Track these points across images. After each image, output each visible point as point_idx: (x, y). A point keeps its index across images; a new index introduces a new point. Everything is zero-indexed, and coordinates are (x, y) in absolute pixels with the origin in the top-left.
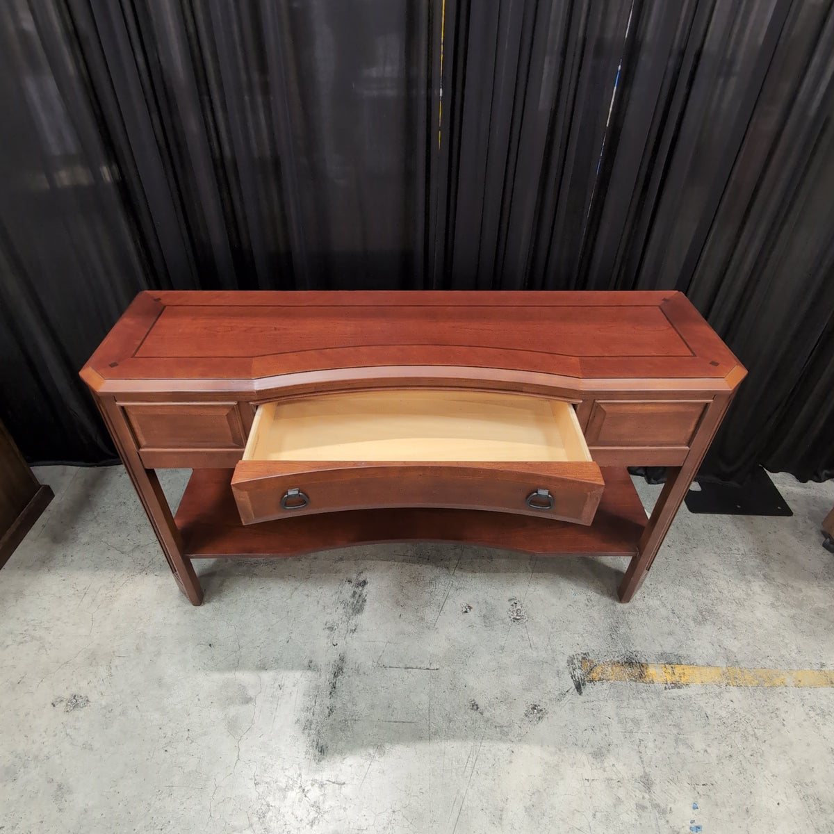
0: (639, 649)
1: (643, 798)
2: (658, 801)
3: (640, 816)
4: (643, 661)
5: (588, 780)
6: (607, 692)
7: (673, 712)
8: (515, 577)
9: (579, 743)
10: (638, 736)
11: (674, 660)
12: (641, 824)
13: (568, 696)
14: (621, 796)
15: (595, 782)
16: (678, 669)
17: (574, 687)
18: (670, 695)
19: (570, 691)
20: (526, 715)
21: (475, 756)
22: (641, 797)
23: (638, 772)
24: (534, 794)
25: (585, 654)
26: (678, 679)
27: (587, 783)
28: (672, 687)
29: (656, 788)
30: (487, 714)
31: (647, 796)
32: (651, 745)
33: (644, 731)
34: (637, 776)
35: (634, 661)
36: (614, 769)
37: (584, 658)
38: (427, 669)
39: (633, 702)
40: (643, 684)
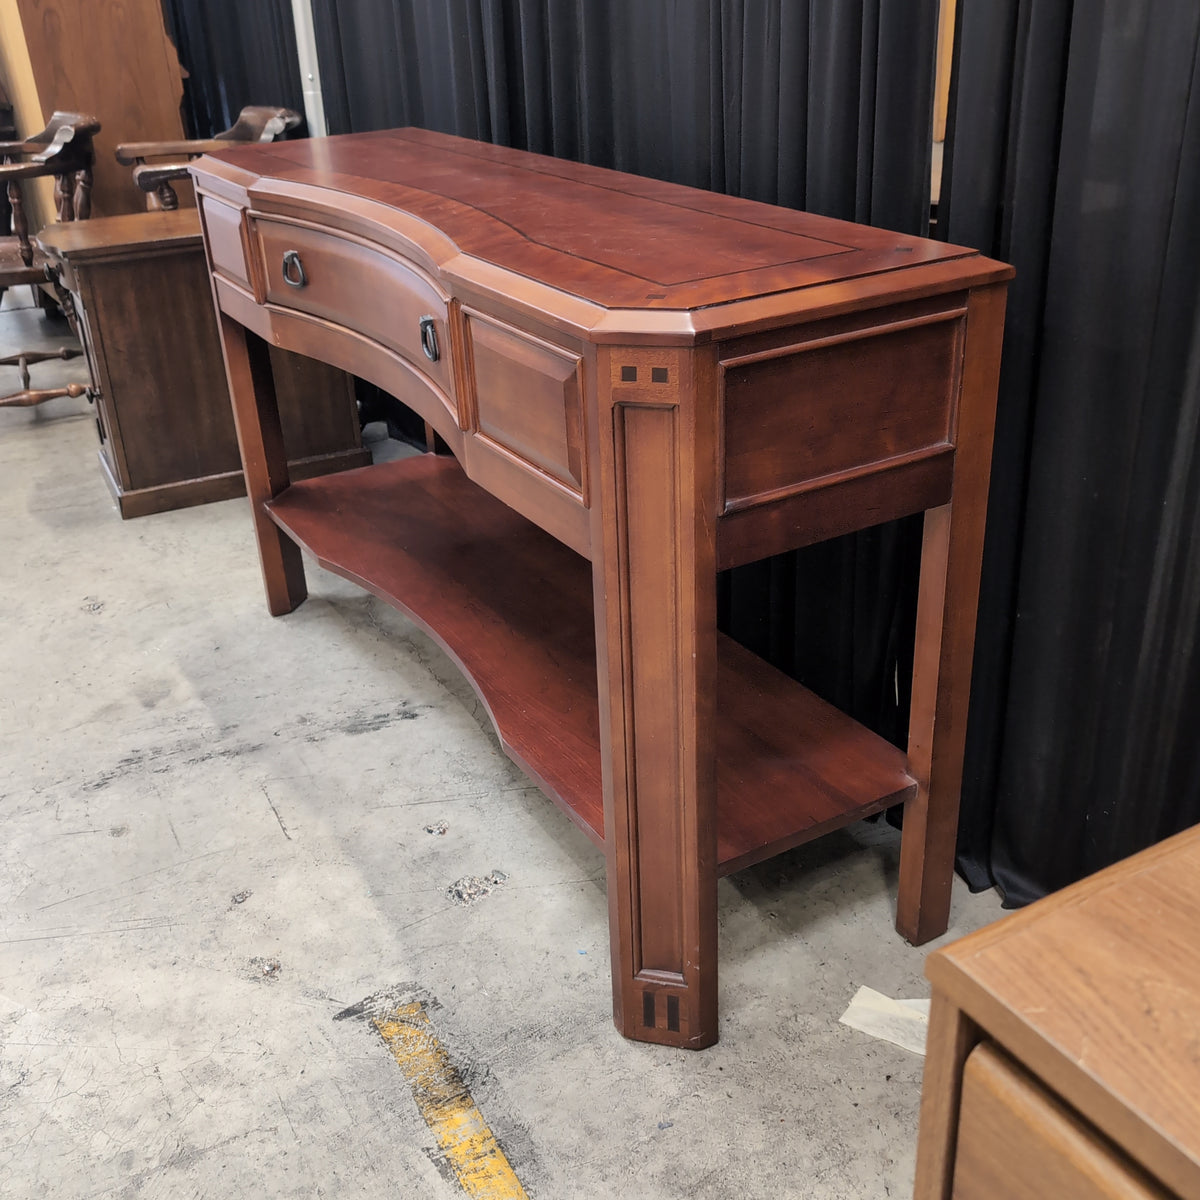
0: (507, 1084)
1: (148, 1160)
2: (148, 1184)
3: (109, 1161)
4: (476, 1097)
5: (157, 1071)
6: (363, 1056)
7: (370, 1173)
8: (560, 861)
9: (228, 1042)
10: (282, 1123)
11: (517, 1151)
12: (94, 1166)
13: (321, 1004)
14: (140, 1125)
15: (157, 1080)
16: (494, 1164)
17: (347, 1007)
18: (412, 1160)
19: (334, 1003)
20: (253, 961)
21: (148, 925)
22: (149, 1155)
23: (199, 1141)
24: (106, 1009)
25: (435, 1003)
26: (467, 1167)
27: (150, 1071)
28: (437, 1162)
29: (175, 1175)
30: (232, 915)
31: (154, 1164)
32: (271, 1149)
33: (300, 1132)
34: (192, 1139)
35: (466, 1082)
36: (194, 1103)
37: (424, 1004)
38: (284, 829)
39: (362, 1100)
40: (416, 1108)
